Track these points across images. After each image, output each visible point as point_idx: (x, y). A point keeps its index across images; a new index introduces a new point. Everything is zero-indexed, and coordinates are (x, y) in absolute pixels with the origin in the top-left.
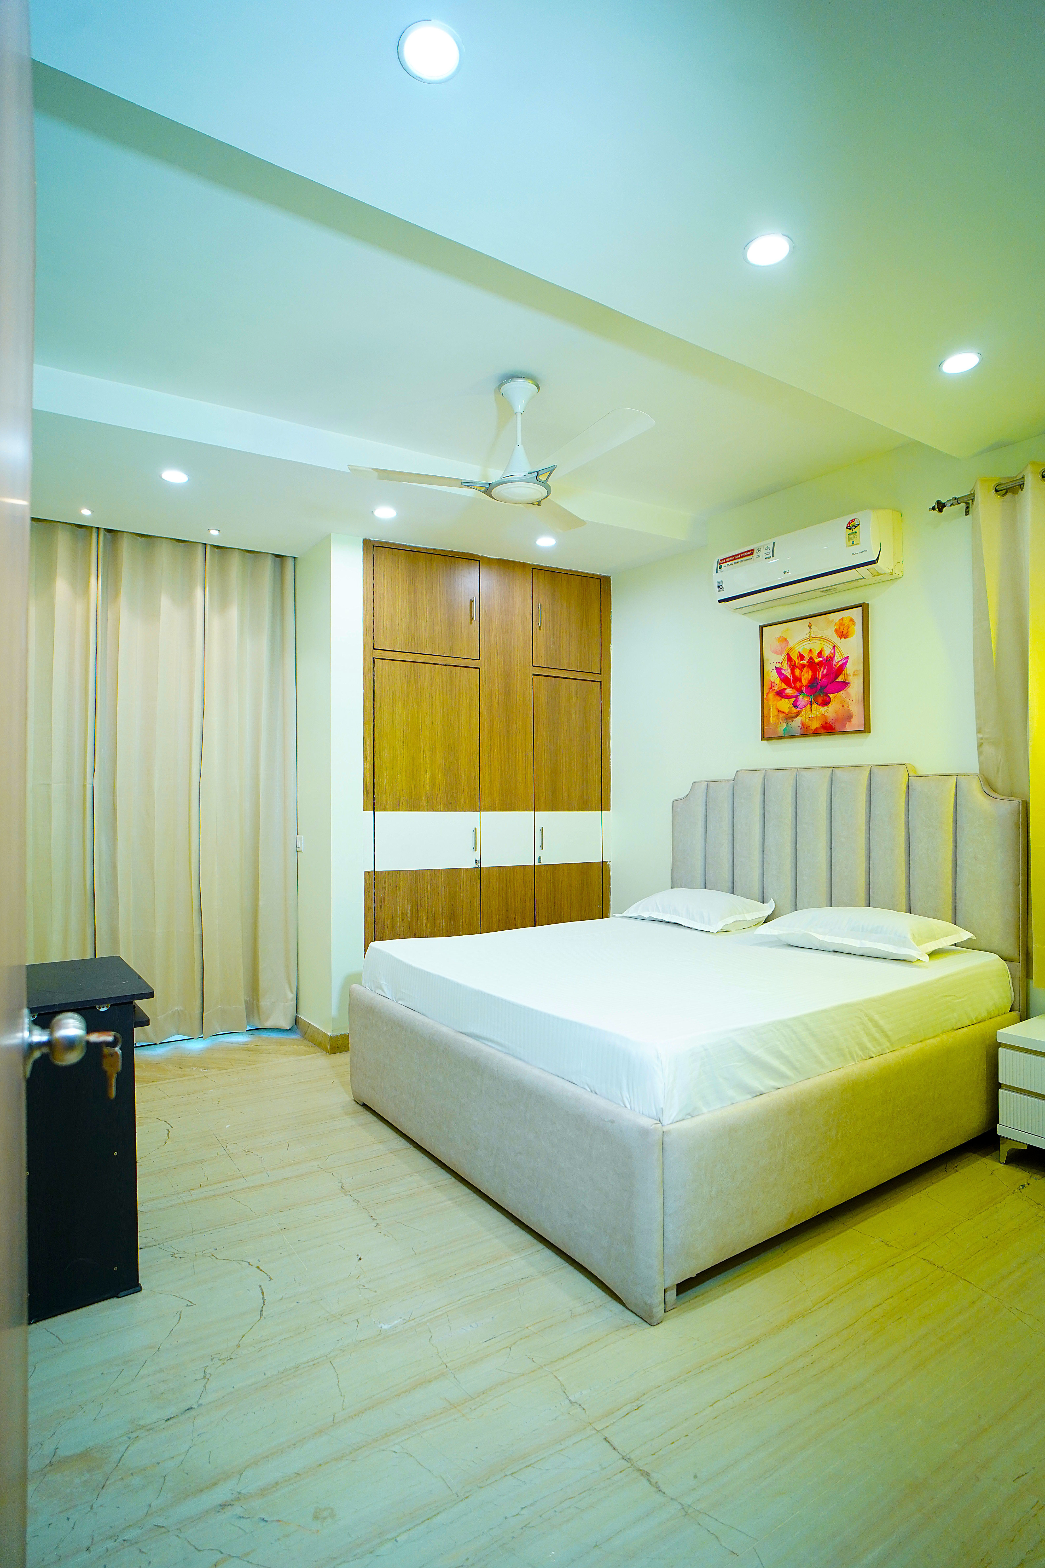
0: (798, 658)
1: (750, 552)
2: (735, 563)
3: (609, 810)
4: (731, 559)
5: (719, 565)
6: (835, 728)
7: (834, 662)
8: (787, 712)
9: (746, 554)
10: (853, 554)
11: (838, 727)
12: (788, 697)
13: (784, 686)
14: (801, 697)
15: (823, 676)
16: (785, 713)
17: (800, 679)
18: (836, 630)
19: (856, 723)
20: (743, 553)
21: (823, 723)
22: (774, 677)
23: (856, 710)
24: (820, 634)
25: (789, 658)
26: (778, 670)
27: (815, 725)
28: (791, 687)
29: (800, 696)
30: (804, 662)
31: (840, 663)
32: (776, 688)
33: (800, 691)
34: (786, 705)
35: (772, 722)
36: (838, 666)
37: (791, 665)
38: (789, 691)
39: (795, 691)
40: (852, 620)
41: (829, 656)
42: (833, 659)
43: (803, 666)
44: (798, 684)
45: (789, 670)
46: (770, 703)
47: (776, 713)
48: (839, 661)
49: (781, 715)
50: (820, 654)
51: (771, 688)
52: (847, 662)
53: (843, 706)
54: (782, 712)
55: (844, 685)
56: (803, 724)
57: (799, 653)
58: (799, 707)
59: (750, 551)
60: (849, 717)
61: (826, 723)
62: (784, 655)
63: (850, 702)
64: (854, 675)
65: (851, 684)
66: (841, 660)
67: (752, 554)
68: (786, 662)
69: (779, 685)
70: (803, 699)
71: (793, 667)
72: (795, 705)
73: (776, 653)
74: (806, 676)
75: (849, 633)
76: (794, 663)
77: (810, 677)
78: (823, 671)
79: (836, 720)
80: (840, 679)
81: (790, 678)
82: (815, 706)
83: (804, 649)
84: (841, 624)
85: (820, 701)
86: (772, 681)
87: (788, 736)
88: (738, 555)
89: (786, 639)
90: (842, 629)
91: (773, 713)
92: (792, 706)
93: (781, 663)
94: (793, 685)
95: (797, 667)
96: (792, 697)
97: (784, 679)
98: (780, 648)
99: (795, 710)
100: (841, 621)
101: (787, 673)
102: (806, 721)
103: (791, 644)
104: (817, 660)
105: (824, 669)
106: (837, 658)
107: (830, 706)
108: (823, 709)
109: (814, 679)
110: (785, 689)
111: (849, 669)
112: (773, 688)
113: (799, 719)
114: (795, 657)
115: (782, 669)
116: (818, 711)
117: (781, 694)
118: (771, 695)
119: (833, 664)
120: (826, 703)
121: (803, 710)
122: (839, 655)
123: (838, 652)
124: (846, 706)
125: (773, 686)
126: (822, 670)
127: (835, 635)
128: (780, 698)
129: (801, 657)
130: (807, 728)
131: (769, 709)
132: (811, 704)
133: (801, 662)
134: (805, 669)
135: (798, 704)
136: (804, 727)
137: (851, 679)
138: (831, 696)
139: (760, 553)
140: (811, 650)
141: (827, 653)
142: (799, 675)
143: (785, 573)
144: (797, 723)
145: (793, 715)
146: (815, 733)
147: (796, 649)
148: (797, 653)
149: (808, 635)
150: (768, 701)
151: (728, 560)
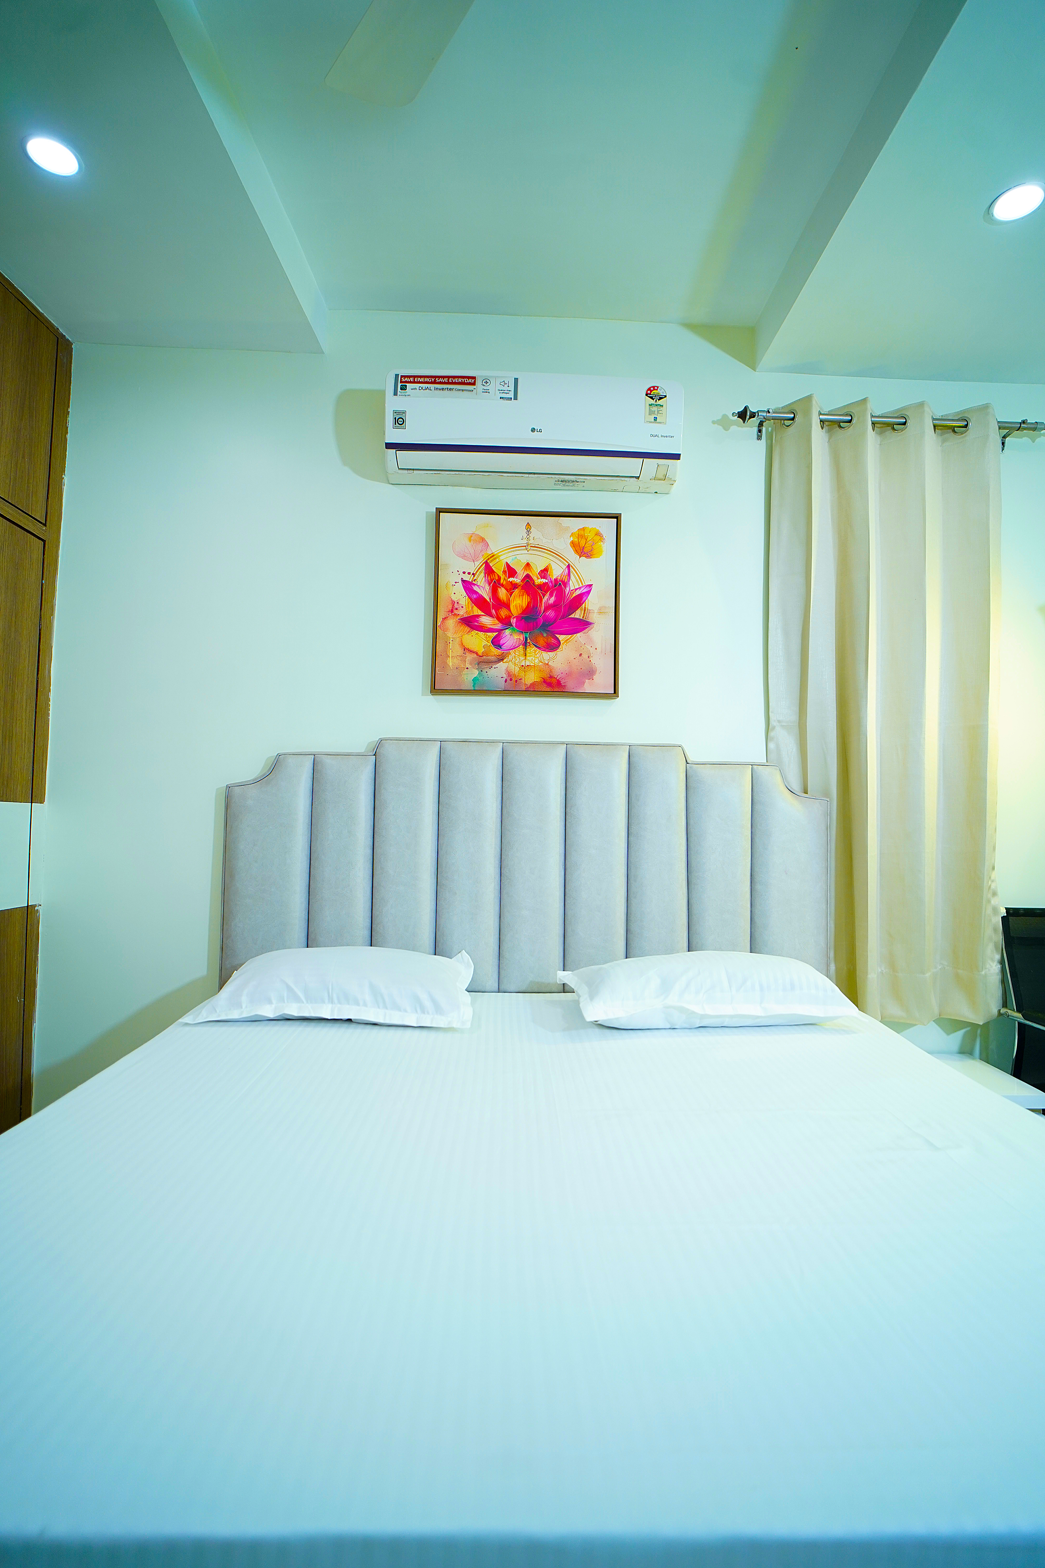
0: (504, 572)
1: (470, 381)
2: (436, 389)
3: (42, 802)
4: (427, 380)
5: (400, 384)
6: (564, 686)
7: (568, 589)
8: (480, 653)
9: (460, 380)
10: (652, 436)
11: (570, 685)
12: (481, 629)
13: (477, 611)
14: (507, 632)
15: (548, 607)
16: (477, 654)
17: (507, 606)
18: (572, 543)
19: (602, 682)
20: (454, 377)
21: (546, 676)
22: (460, 595)
23: (602, 664)
24: (544, 542)
25: (489, 570)
26: (468, 586)
27: (531, 678)
28: (491, 615)
29: (507, 630)
30: (517, 580)
31: (578, 592)
32: (462, 613)
33: (506, 622)
34: (479, 641)
35: (451, 664)
36: (574, 595)
37: (492, 581)
38: (486, 621)
39: (497, 622)
40: (598, 534)
41: (559, 578)
42: (565, 584)
43: (514, 586)
44: (503, 613)
45: (487, 587)
46: (450, 634)
47: (460, 651)
48: (576, 589)
49: (470, 657)
50: (544, 573)
51: (452, 611)
52: (589, 592)
53: (581, 655)
54: (471, 651)
55: (582, 625)
56: (509, 674)
57: (508, 565)
58: (504, 647)
59: (469, 377)
60: (590, 673)
61: (551, 677)
62: (479, 562)
63: (592, 650)
64: (600, 613)
65: (595, 626)
66: (580, 588)
67: (474, 384)
68: (483, 574)
69: (466, 607)
70: (511, 636)
71: (495, 585)
72: (496, 642)
73: (464, 557)
74: (519, 602)
75: (595, 552)
76: (497, 578)
77: (525, 605)
78: (548, 599)
79: (569, 674)
80: (578, 614)
81: (489, 600)
82: (531, 649)
83: (518, 561)
84: (580, 536)
85: (542, 642)
86: (454, 598)
87: (480, 691)
88: (443, 377)
89: (483, 540)
90: (582, 543)
91: (455, 650)
92: (490, 644)
93: (473, 574)
94: (493, 612)
95: (502, 585)
96: (491, 630)
97: (479, 601)
98: (472, 551)
99: (495, 651)
100: (582, 532)
101: (484, 591)
102: (515, 670)
103: (493, 548)
104: (539, 581)
105: (551, 595)
106: (574, 584)
107: (559, 652)
108: (546, 656)
109: (530, 610)
110: (478, 616)
111: (591, 602)
112: (455, 611)
113: (502, 666)
114: (499, 569)
115: (474, 585)
116: (536, 657)
117: (470, 622)
118: (451, 623)
119: (567, 593)
120: (553, 646)
121: (510, 653)
122: (577, 580)
123: (573, 574)
124: (585, 656)
125: (457, 609)
126: (546, 597)
127: (571, 551)
128: (467, 629)
129: (511, 572)
130: (516, 681)
131: (447, 643)
132: (525, 644)
133: (511, 579)
134: (516, 591)
135: (502, 642)
136: (511, 680)
137: (593, 618)
138: (561, 638)
139: (491, 387)
140: (528, 564)
141: (557, 572)
142: (505, 599)
143: (533, 430)
144: (498, 672)
145: (493, 658)
146: (531, 691)
147: (501, 558)
148: (504, 563)
149: (525, 541)
150: (445, 630)
151: (422, 380)
